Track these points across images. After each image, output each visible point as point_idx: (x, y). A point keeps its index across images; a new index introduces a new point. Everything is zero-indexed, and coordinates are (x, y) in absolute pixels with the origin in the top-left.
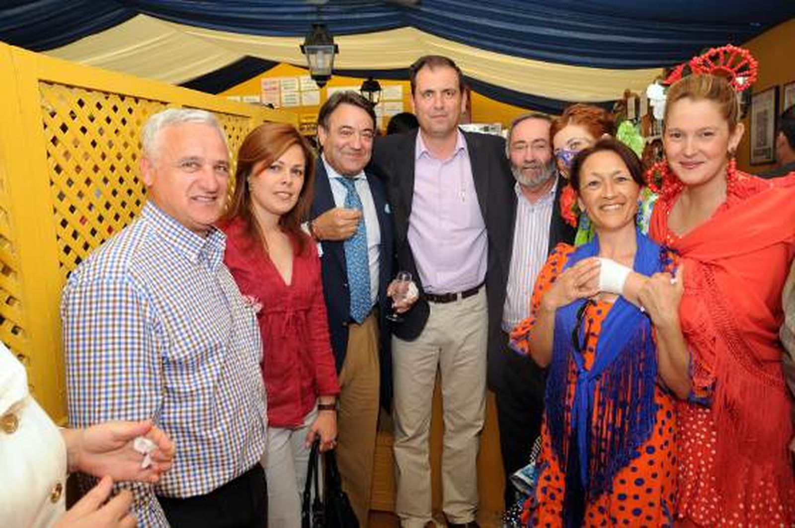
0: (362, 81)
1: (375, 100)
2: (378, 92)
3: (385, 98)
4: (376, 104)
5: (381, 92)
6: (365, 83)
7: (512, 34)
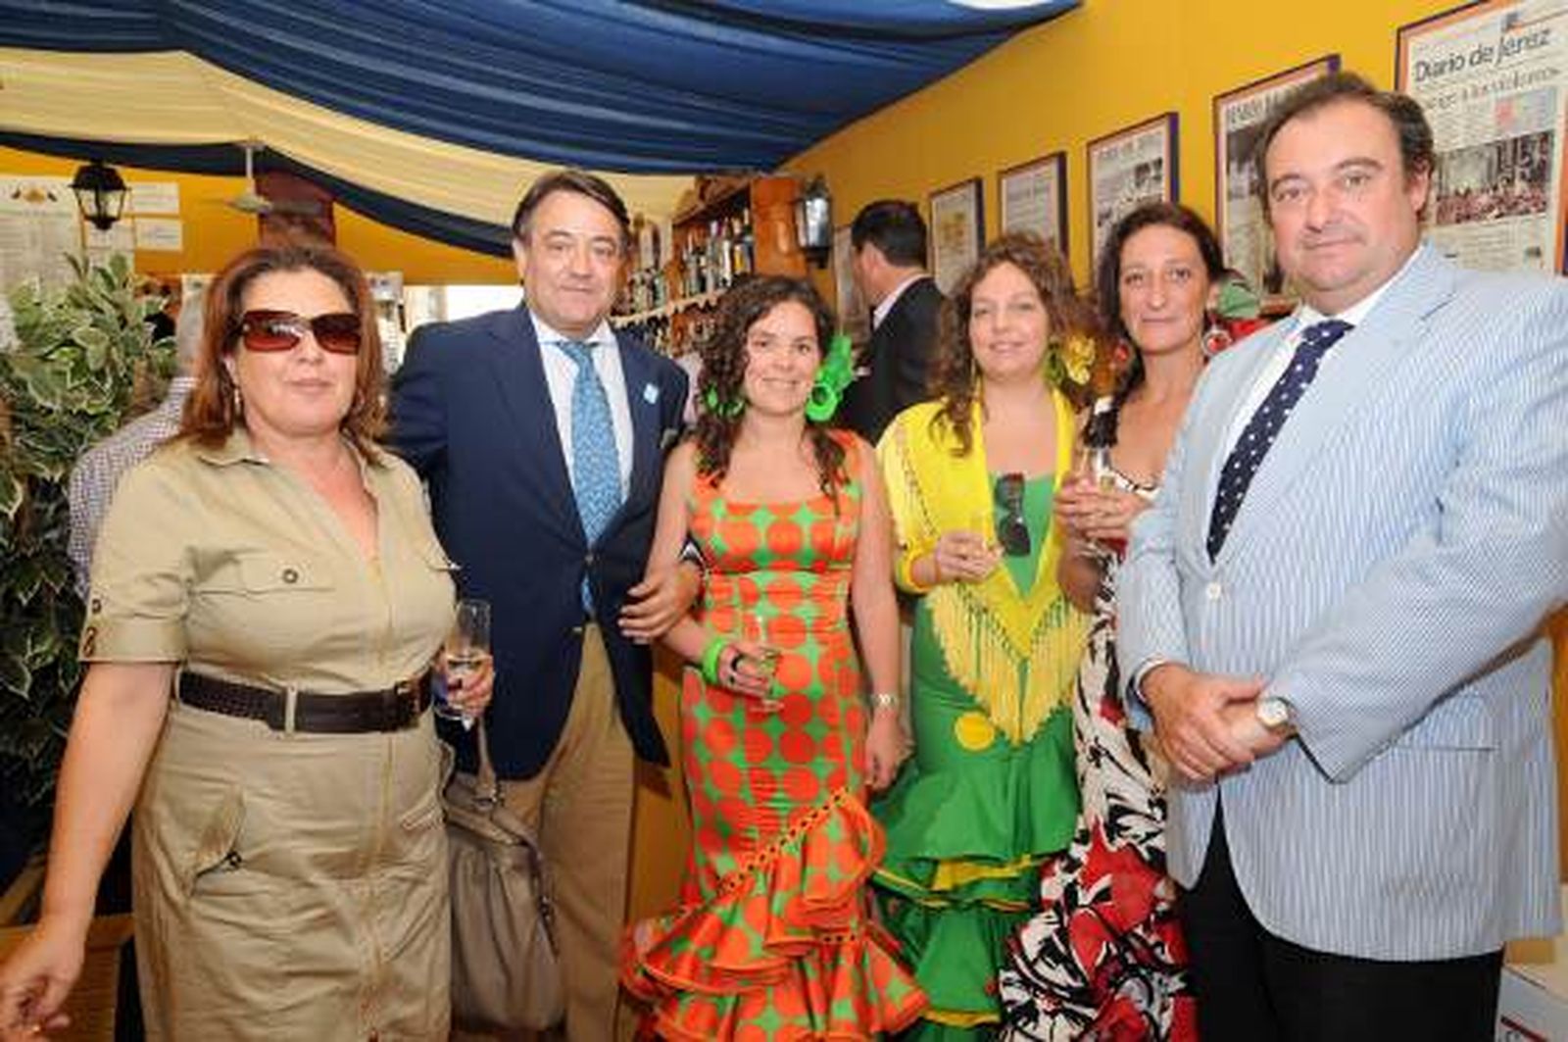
0: (75, 165)
1: (113, 212)
2: (118, 194)
3: (137, 209)
4: (113, 219)
5: (127, 196)
6: (83, 170)
7: (406, 86)
